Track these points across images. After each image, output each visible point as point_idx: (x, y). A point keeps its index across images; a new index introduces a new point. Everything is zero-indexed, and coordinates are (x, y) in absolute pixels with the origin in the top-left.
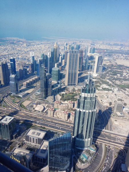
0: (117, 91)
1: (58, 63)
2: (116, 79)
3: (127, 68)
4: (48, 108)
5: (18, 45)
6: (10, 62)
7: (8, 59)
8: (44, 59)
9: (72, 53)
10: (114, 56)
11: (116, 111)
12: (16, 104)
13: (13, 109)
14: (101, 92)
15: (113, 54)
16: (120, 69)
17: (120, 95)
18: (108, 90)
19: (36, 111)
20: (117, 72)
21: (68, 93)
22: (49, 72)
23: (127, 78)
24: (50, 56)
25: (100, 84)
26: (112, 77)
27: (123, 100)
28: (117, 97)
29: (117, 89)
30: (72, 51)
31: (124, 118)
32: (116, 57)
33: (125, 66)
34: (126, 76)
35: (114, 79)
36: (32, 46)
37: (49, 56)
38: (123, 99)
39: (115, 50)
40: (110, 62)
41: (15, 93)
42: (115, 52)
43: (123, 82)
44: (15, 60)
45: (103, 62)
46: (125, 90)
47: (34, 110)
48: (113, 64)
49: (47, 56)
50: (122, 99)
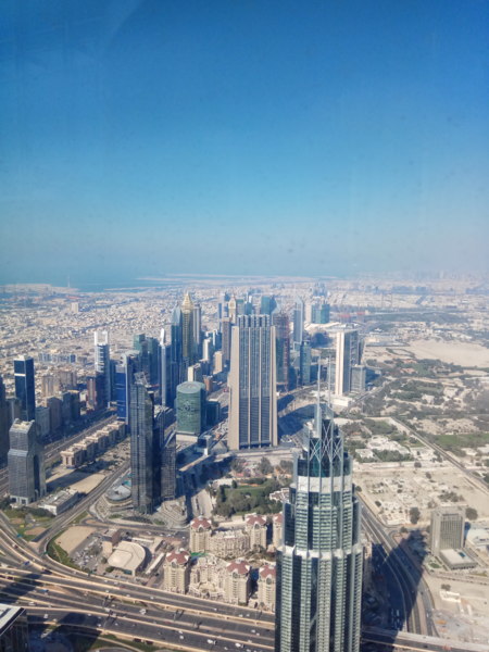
0: (434, 460)
1: (199, 365)
2: (422, 415)
3: (453, 371)
4: (162, 555)
5: (49, 311)
6: (12, 372)
7: (8, 363)
8: (145, 354)
9: (250, 325)
10: (401, 330)
11: (441, 547)
12: (31, 543)
13: (18, 566)
14: (371, 470)
15: (397, 324)
16: (428, 376)
17: (445, 479)
18: (399, 458)
19: (111, 569)
20: (420, 388)
21: (242, 481)
22: (164, 402)
23: (458, 406)
24: (169, 340)
25: (365, 436)
26: (405, 408)
27: (458, 495)
28: (436, 484)
29: (431, 451)
30: (250, 319)
31: (476, 573)
32: (409, 331)
33: (446, 365)
34: (456, 399)
35: (414, 413)
36: (99, 310)
37: (165, 341)
38: (459, 493)
39: (401, 310)
40: (391, 351)
41: (26, 499)
42: (402, 316)
43: (448, 426)
44: (35, 364)
45: (365, 353)
46: (463, 455)
47: (106, 566)
48: (401, 358)
49: (155, 343)
50: (455, 490)
